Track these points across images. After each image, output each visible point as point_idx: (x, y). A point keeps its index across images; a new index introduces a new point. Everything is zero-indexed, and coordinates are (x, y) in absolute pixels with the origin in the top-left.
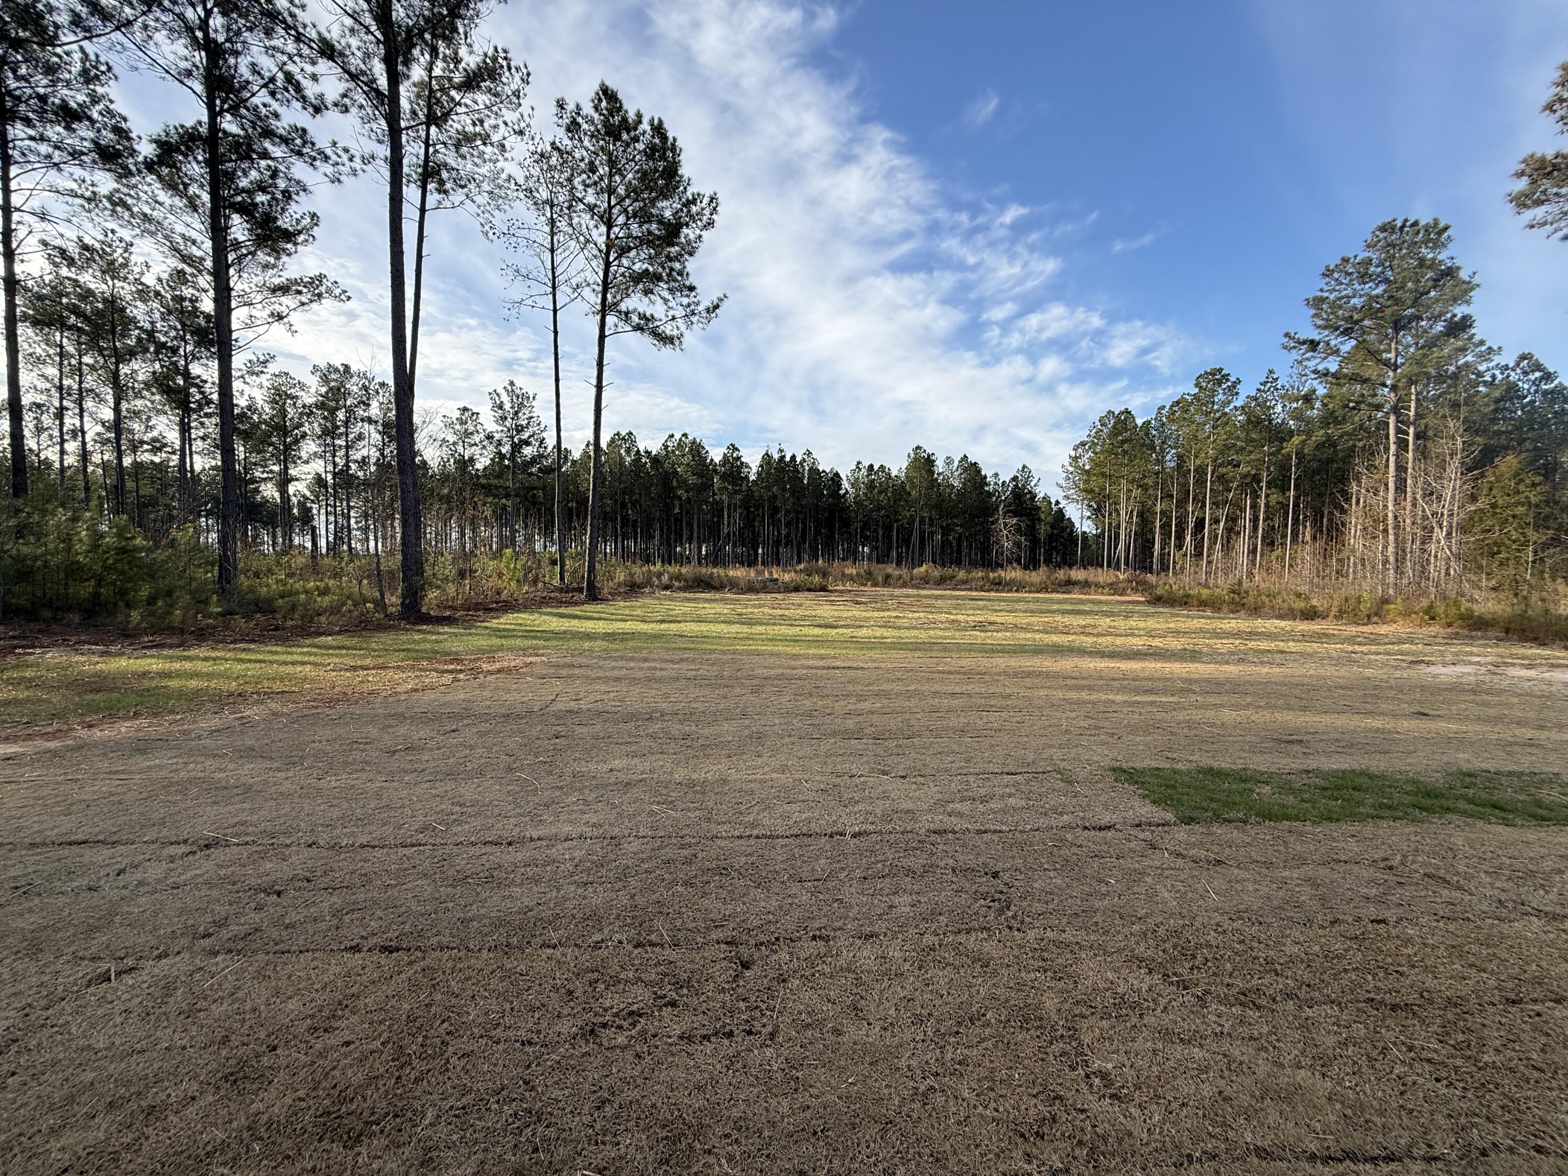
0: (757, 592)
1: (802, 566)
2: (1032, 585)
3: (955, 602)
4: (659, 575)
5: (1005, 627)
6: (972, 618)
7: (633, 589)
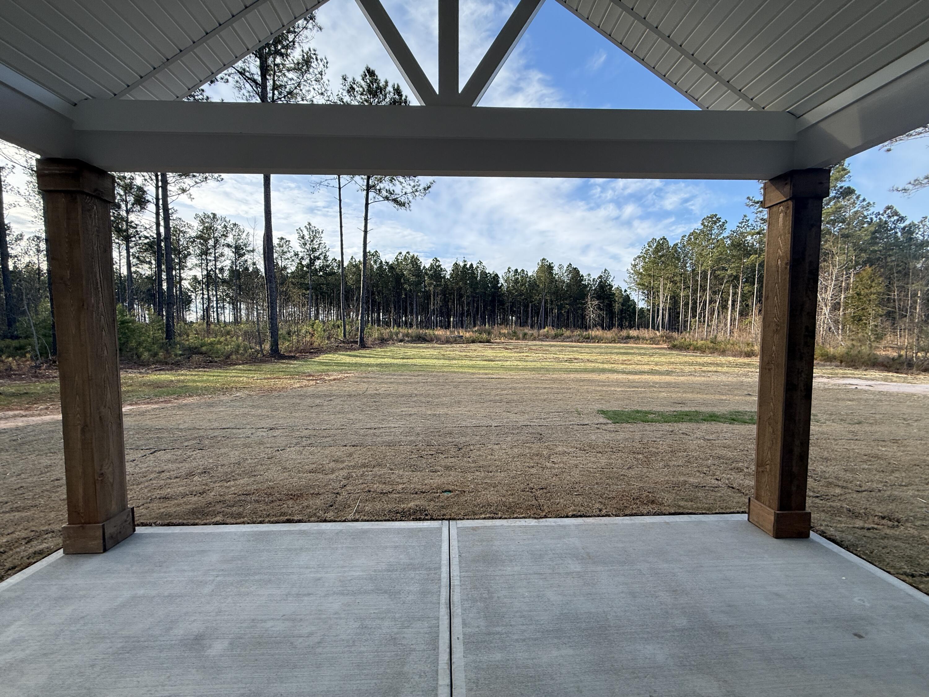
0: (452, 343)
1: (476, 328)
2: (607, 339)
3: (561, 348)
4: (397, 334)
5: (583, 361)
6: (567, 356)
7: (383, 342)
